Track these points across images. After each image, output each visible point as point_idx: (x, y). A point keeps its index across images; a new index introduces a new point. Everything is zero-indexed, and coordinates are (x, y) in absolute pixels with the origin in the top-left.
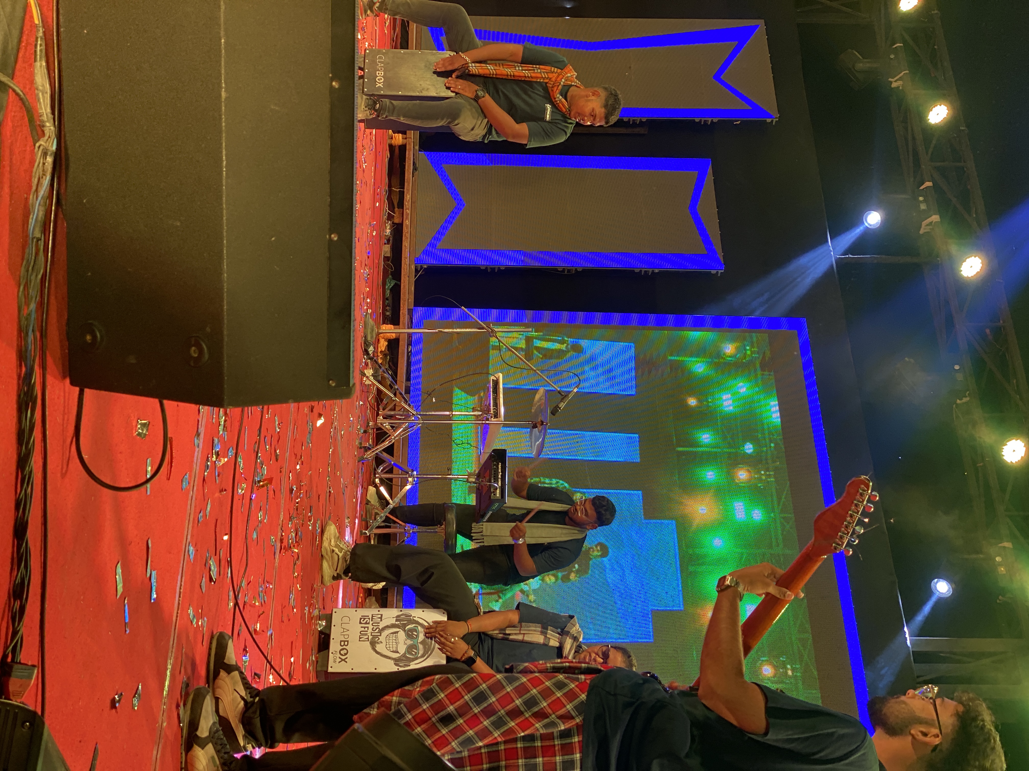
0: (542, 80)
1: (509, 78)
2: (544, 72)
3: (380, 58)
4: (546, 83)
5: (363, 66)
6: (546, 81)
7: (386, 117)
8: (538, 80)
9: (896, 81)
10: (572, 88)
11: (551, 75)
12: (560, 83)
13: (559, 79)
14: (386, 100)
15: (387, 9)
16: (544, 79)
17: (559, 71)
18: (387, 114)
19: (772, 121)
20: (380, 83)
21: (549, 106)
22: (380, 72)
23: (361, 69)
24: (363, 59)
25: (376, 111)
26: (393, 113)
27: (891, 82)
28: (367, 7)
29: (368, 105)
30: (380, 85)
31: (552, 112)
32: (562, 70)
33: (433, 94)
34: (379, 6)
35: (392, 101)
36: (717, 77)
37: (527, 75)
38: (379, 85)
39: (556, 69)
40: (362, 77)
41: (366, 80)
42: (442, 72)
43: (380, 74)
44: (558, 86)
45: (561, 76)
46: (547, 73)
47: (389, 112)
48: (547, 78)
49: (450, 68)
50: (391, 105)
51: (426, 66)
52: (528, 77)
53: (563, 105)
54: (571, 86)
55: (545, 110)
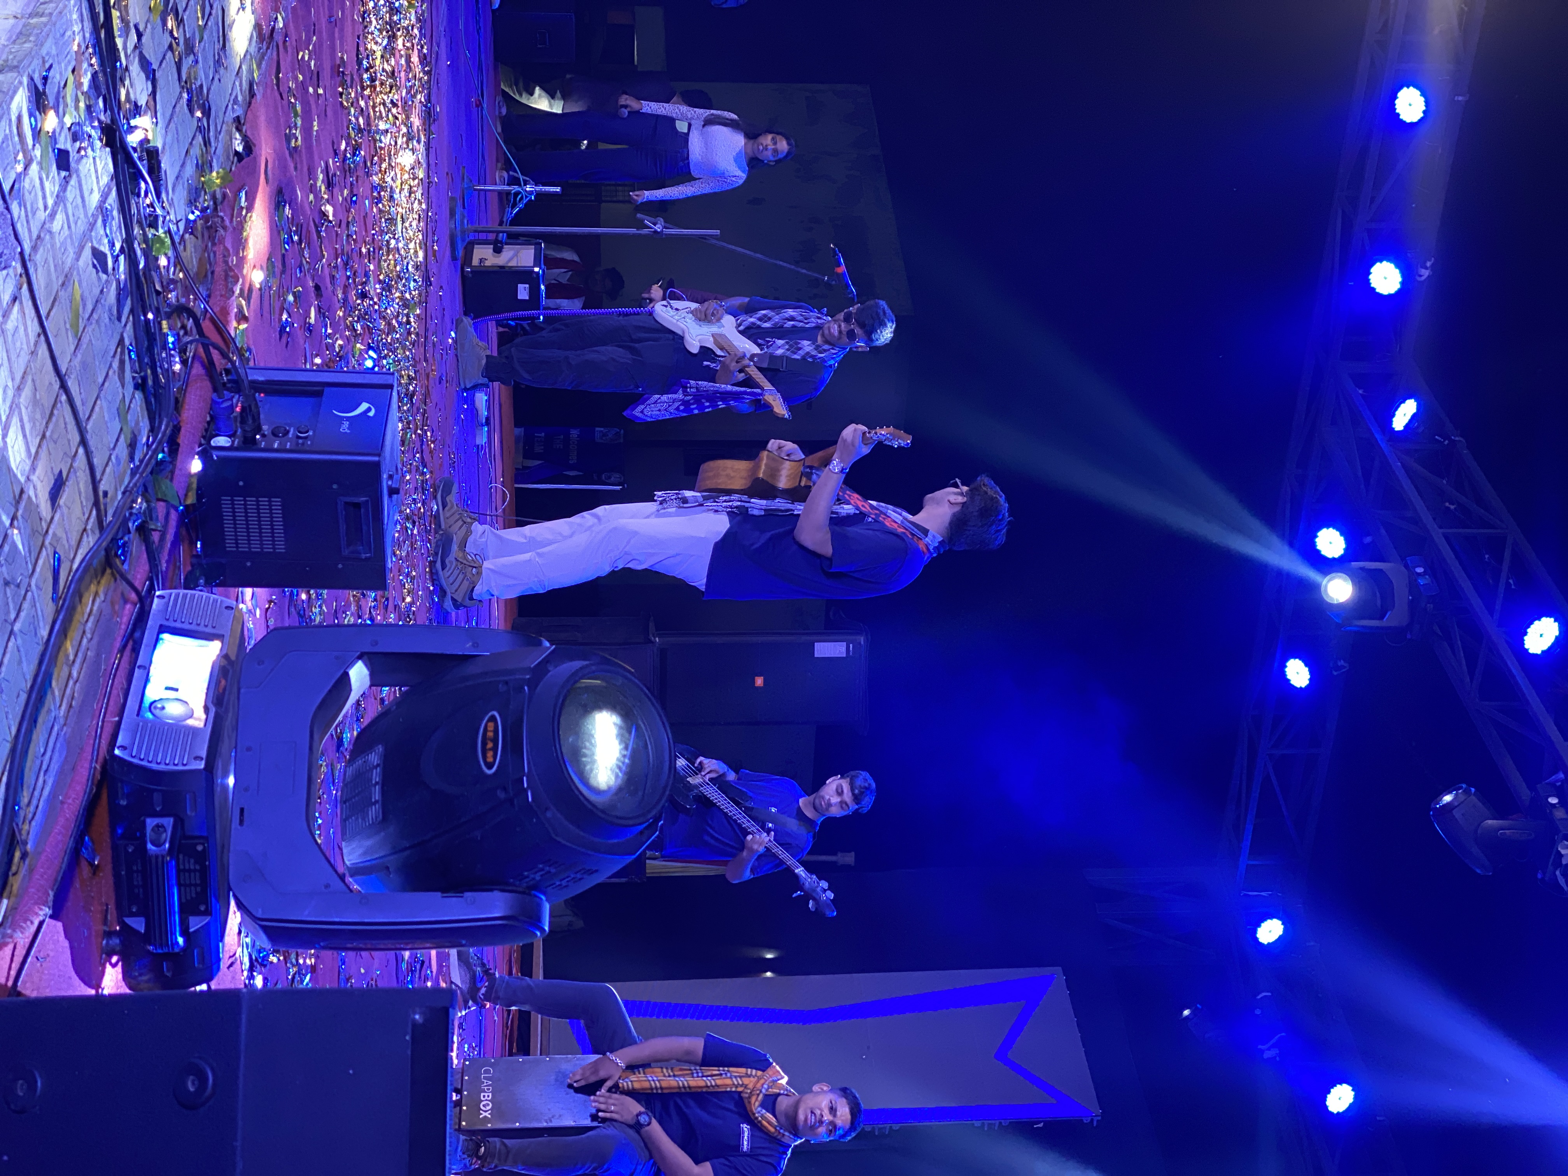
0: (734, 1089)
1: (683, 1090)
2: (736, 1077)
3: (486, 1072)
4: (740, 1093)
5: (459, 1087)
6: (740, 1089)
7: (496, 1167)
8: (728, 1089)
9: (1269, 1049)
10: (780, 1098)
11: (746, 1081)
12: (761, 1091)
13: (759, 1085)
14: (496, 1139)
15: (498, 998)
16: (736, 1087)
17: (759, 1073)
18: (496, 1161)
19: (1092, 1120)
20: (486, 1111)
21: (745, 1127)
22: (486, 1094)
23: (458, 1091)
24: (460, 1075)
25: (479, 1158)
26: (506, 1161)
27: (1262, 1051)
28: (468, 996)
29: (468, 1150)
30: (487, 1114)
31: (752, 1137)
32: (763, 1071)
33: (569, 1122)
34: (486, 991)
35: (505, 1140)
36: (1002, 1055)
37: (709, 1084)
38: (484, 1114)
39: (754, 1071)
40: (458, 1104)
41: (464, 1108)
42: (582, 1087)
43: (486, 1097)
44: (758, 1095)
45: (762, 1081)
46: (741, 1077)
47: (499, 1160)
48: (742, 1086)
49: (593, 1079)
50: (503, 1147)
51: (556, 1080)
52: (712, 1086)
53: (769, 1122)
54: (779, 1094)
55: (739, 1135)
